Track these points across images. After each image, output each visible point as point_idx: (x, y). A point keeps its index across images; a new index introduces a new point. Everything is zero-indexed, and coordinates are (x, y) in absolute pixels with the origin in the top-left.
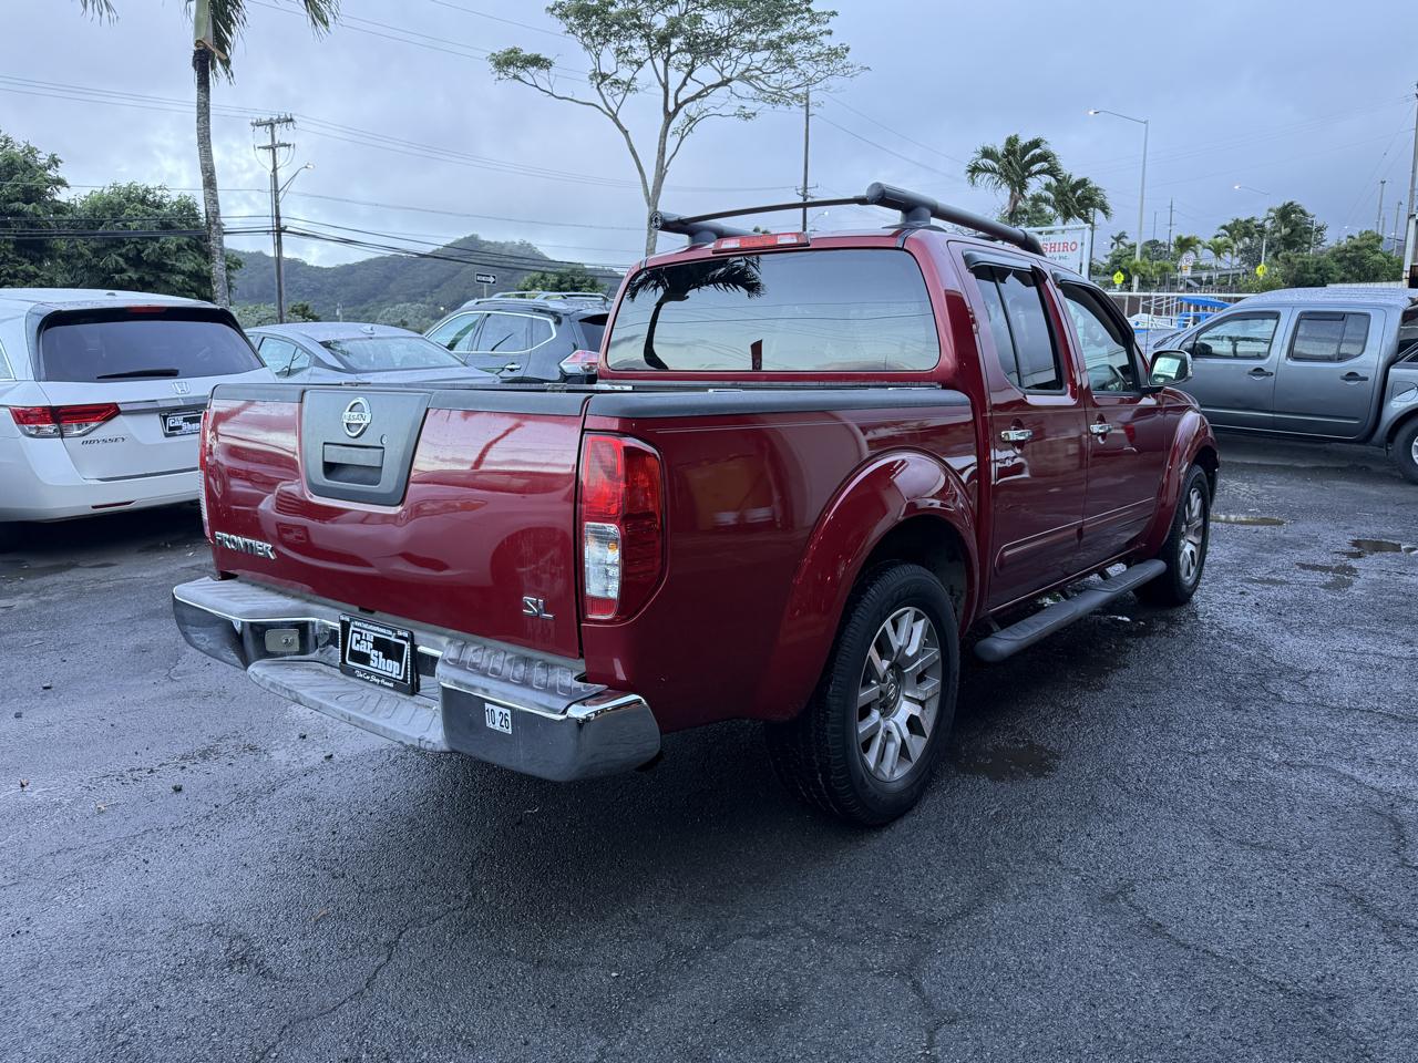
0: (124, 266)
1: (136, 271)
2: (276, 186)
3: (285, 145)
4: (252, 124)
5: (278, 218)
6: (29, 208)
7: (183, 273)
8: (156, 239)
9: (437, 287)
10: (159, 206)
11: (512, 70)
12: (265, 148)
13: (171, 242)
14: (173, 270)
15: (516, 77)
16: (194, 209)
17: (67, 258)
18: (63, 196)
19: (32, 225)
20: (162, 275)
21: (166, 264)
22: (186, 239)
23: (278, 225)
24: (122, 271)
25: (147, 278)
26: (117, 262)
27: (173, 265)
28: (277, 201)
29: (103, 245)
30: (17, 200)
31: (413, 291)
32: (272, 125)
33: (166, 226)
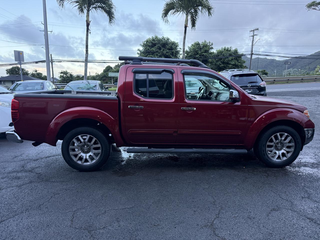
0: (221, 64)
1: (223, 65)
2: (253, 44)
3: (256, 35)
4: (250, 31)
5: (252, 51)
6: (205, 54)
7: (232, 64)
8: (228, 58)
9: (310, 64)
10: (230, 51)
11: (313, 7)
12: (252, 36)
13: (230, 58)
14: (230, 64)
15: (314, 9)
16: (237, 51)
17: (211, 63)
18: (212, 51)
19: (206, 57)
20: (228, 65)
21: (229, 63)
22: (234, 57)
23: (252, 53)
24: (221, 65)
25: (225, 66)
26: (220, 63)
27: (230, 63)
28: (252, 48)
29: (218, 60)
30: (203, 52)
31: (303, 65)
32: (254, 31)
33: (230, 55)
